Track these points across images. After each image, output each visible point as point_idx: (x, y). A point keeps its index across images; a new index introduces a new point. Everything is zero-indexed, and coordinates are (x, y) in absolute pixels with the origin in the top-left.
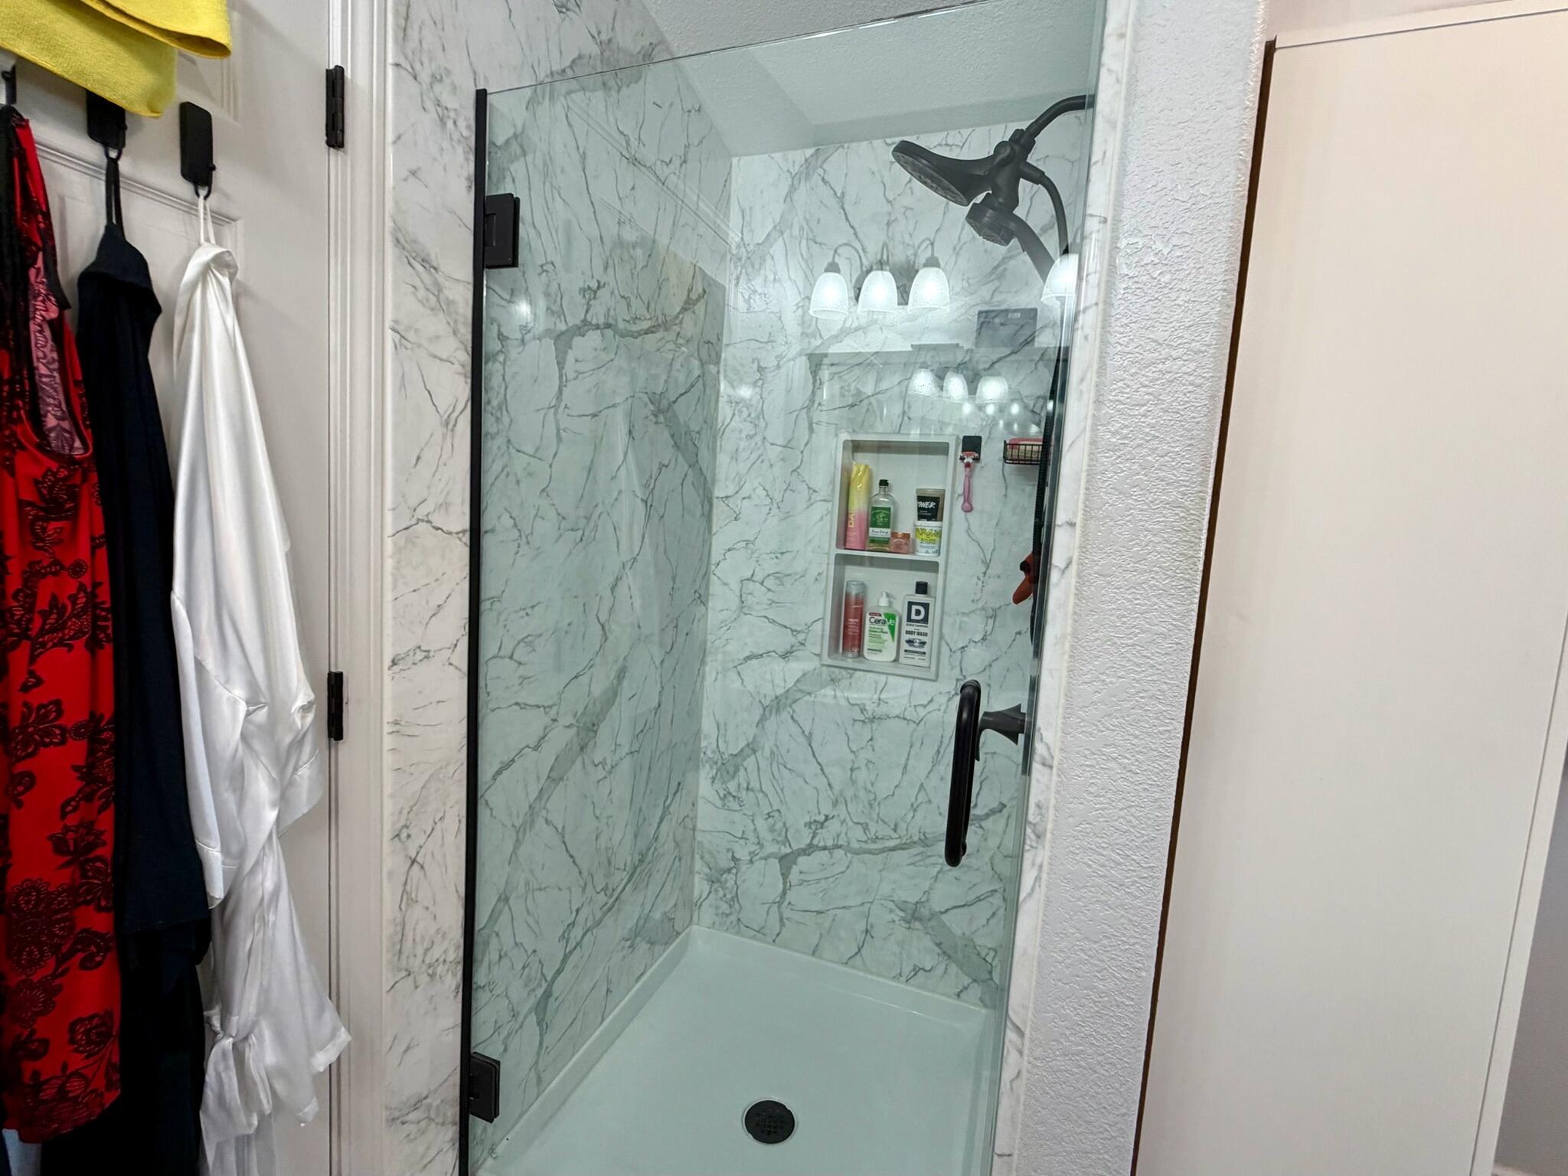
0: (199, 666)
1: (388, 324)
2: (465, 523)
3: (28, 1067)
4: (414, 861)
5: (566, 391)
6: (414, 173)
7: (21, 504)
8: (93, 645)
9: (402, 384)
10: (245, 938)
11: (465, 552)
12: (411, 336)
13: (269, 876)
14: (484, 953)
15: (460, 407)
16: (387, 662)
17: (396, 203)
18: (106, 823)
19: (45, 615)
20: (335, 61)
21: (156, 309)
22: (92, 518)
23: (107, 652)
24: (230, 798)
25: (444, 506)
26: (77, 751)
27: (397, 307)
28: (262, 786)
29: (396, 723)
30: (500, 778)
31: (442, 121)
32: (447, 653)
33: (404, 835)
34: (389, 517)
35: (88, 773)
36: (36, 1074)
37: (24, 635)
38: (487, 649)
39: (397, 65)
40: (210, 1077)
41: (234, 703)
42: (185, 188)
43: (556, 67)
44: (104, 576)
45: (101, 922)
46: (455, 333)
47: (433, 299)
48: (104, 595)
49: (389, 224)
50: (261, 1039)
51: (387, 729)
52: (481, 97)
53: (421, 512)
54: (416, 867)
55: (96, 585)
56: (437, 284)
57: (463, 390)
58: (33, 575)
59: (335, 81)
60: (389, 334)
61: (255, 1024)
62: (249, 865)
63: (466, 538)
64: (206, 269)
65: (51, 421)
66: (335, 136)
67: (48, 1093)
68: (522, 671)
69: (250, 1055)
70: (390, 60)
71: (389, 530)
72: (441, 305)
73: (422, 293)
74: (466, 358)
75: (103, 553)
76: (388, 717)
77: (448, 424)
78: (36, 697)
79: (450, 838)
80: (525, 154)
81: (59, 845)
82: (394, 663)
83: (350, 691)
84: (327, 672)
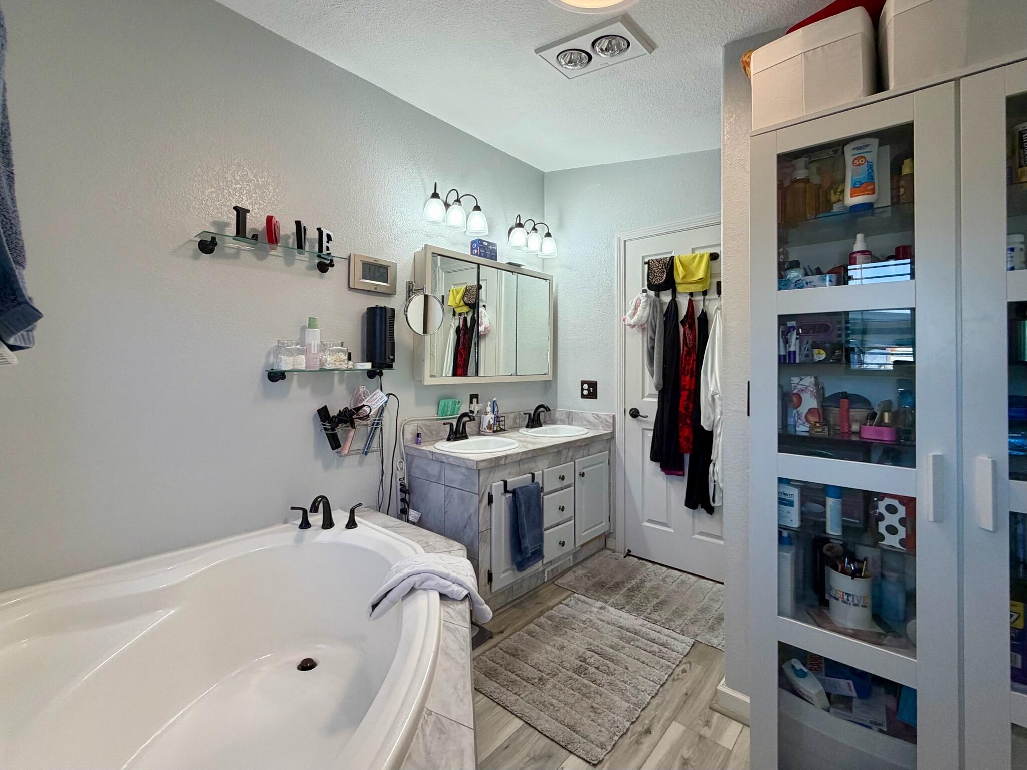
35: (689, 396)
42: (716, 296)
45: (689, 421)
50: (716, 465)
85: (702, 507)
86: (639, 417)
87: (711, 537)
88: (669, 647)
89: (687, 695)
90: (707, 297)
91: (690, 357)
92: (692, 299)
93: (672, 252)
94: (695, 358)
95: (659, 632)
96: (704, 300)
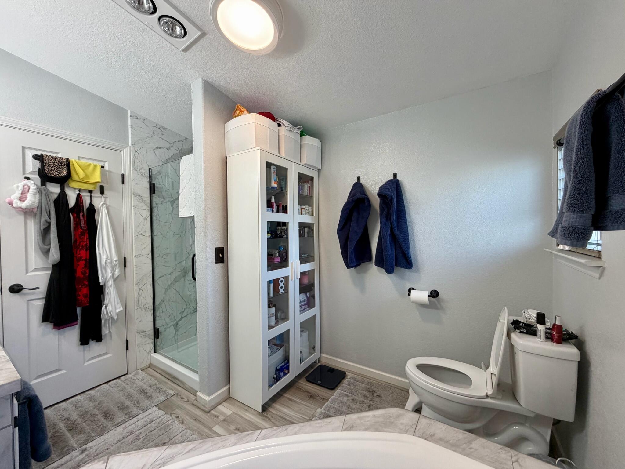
0: (100, 254)
1: (132, 206)
2: (150, 234)
3: (78, 297)
4: (140, 289)
5: (174, 210)
6: (136, 184)
7: (79, 235)
8: (86, 250)
9: (135, 214)
10: (107, 291)
11: (150, 240)
12: (137, 207)
13: (110, 283)
14: (158, 310)
15: (148, 216)
16: (134, 256)
17: (133, 189)
18: (87, 271)
19: (81, 247)
20: (123, 173)
21: (95, 211)
22: (87, 236)
23: (88, 251)
24: (104, 271)
25: (145, 232)
26: (84, 262)
27: (134, 203)
28: (109, 271)
29: (136, 266)
30: (160, 279)
31: (142, 175)
32: (146, 256)
33: (138, 284)
34: (133, 234)
35: (85, 265)
36: (79, 298)
37: (79, 249)
38: (156, 255)
39: (133, 170)
40: (102, 309)
41: (104, 259)
42: (101, 195)
43: (167, 158)
44: (88, 243)
45: (86, 283)
46: (146, 205)
47: (141, 201)
48: (88, 245)
49: (132, 192)
50: (109, 306)
51: (134, 267)
52: (150, 169)
53: (140, 233)
54: (141, 290)
55: (87, 243)
56: (142, 198)
57: (149, 213)
58: (80, 242)
59: (123, 175)
60: (133, 208)
61: (108, 303)
62: (107, 280)
63: (150, 237)
64: (102, 205)
65: (82, 225)
66: (123, 182)
67: (80, 301)
68: (165, 260)
69: (108, 308)
70: (132, 169)
71: (134, 236)
72: (143, 201)
73: (139, 200)
74: (149, 209)
75: (88, 240)
76: (134, 265)
77: (145, 219)
78: (79, 256)
79: (149, 287)
80: (160, 174)
81: (82, 272)
82: (135, 256)
83: (127, 260)
84: (123, 257)
85: (92, 340)
86: (24, 291)
87: (100, 357)
88: (155, 419)
89: (195, 420)
90: (92, 195)
91: (84, 236)
92: (80, 193)
93: (58, 153)
94: (88, 237)
95: (138, 421)
96: (91, 196)
